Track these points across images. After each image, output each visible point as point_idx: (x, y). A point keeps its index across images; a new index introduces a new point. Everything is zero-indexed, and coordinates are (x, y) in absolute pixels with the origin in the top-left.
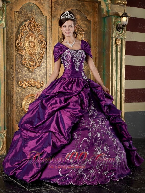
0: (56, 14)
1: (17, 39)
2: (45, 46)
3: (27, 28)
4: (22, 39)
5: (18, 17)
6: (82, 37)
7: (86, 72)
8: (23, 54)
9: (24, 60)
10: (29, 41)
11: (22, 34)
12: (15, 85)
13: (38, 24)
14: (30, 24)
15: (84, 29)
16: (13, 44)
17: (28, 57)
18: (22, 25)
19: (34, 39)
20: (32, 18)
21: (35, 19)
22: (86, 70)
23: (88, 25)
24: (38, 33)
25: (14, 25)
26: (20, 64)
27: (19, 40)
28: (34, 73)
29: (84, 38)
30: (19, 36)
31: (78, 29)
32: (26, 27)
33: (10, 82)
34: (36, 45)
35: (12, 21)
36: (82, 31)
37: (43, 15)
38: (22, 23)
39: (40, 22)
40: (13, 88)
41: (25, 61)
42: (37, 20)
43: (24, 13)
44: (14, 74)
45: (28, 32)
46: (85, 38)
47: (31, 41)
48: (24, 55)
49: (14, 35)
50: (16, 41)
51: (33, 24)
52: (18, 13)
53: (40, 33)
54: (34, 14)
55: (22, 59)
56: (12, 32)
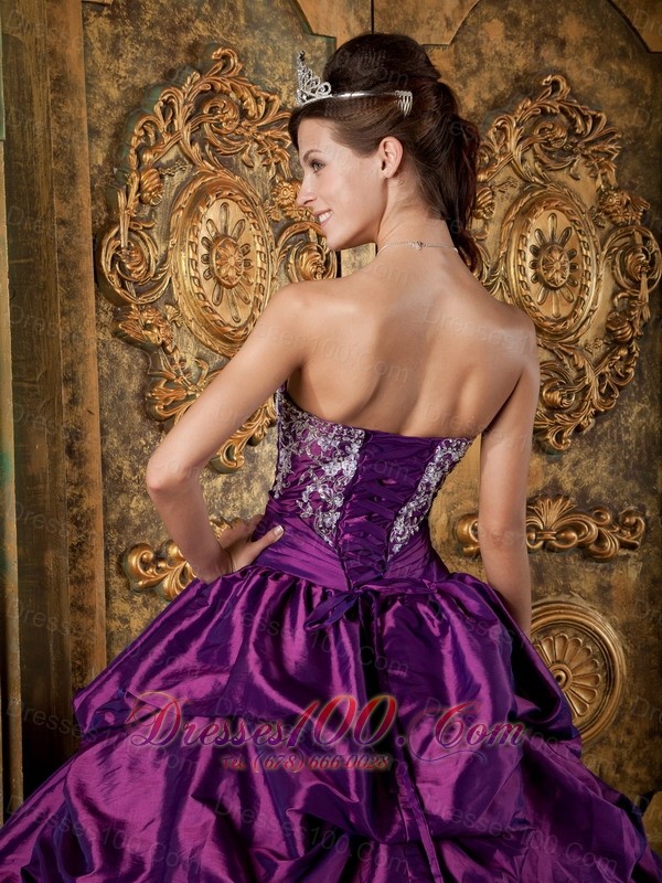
0: (406, 14)
1: (112, 222)
2: (327, 263)
3: (186, 136)
4: (149, 219)
5: (116, 52)
6: (599, 182)
7: (638, 444)
8: (155, 336)
9: (170, 381)
10: (203, 233)
11: (146, 184)
12: (100, 579)
13: (267, 100)
14: (204, 97)
15: (619, 122)
16: (75, 266)
17: (199, 357)
18: (143, 115)
19: (241, 215)
20: (225, 57)
21: (242, 58)
22: (640, 429)
23: (647, 91)
24: (268, 167)
25: (84, 113)
26: (138, 418)
27: (123, 228)
28: (249, 478)
29: (616, 190)
30: (121, 199)
31: (573, 121)
32: (179, 122)
33: (57, 567)
34: (258, 262)
35: (60, 85)
36: (604, 138)
37: (306, 30)
38: (146, 91)
39: (283, 80)
40: (81, 608)
41: (172, 394)
42: (258, 69)
43: (161, 13)
44: (94, 500)
45: (191, 161)
46: (626, 189)
47: (220, 239)
48: (164, 345)
49: (84, 192)
50: (102, 238)
51: (230, 100)
52: (113, 18)
53: (284, 166)
54: (236, 18)
55: (150, 377)
56: (65, 172)
